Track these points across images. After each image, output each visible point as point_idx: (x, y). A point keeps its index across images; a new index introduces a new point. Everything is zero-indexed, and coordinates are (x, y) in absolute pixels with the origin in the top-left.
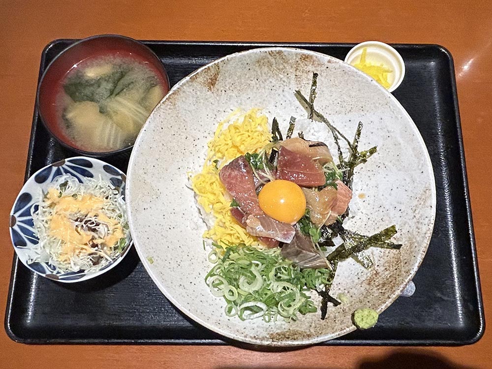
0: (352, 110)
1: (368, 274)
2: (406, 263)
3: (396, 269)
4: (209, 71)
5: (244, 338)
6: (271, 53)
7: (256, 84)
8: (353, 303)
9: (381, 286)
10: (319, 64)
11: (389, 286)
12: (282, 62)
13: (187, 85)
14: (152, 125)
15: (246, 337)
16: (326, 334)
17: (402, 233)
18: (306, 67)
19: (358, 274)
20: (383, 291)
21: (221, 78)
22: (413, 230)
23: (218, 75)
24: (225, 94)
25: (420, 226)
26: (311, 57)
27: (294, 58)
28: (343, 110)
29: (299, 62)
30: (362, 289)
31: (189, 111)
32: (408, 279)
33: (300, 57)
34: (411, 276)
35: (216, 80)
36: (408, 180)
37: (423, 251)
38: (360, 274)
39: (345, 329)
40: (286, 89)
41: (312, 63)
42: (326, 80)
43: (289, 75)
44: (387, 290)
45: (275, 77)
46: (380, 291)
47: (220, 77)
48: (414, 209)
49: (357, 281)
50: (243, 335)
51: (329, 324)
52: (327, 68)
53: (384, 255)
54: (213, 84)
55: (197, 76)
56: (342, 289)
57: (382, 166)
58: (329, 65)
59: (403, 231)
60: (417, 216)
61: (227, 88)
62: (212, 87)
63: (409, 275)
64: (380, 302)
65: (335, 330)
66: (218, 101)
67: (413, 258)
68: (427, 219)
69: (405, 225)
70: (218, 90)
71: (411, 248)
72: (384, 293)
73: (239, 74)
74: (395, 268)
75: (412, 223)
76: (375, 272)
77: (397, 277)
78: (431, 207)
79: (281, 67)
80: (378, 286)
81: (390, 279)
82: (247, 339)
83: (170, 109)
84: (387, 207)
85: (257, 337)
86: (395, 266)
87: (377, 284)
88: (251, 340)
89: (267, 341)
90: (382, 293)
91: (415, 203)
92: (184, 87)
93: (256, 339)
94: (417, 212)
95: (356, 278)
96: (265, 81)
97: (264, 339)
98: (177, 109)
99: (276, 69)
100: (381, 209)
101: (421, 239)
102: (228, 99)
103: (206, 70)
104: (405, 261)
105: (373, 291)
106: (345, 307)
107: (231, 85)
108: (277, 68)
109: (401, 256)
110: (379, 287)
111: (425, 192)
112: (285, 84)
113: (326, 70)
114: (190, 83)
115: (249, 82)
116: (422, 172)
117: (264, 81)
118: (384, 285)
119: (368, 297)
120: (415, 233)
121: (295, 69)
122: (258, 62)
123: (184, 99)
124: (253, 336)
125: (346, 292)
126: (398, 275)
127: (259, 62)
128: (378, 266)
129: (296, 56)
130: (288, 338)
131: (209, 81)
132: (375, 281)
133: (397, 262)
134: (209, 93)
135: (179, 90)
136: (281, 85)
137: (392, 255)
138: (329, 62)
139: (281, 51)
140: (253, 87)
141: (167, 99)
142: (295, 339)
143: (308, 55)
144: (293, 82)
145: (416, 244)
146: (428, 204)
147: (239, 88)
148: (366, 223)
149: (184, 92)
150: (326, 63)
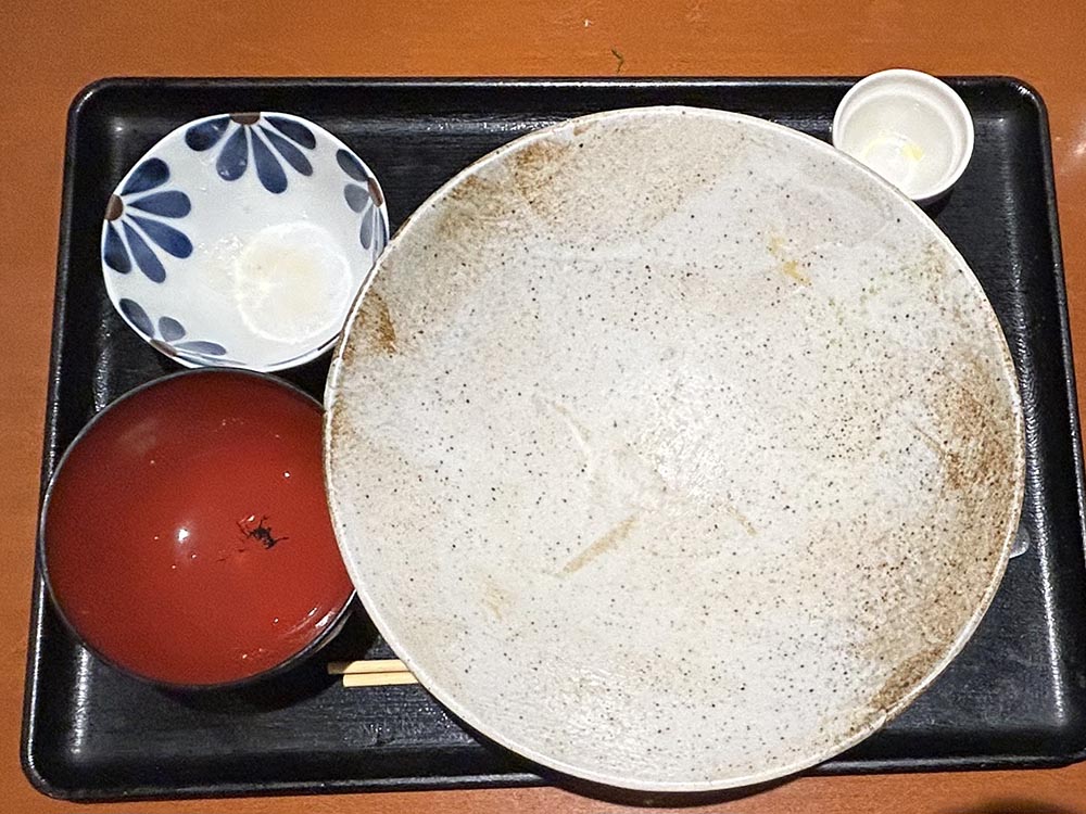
0: (683, 195)
1: (941, 471)
2: (992, 402)
3: (983, 425)
4: (366, 318)
6: (456, 194)
7: (468, 274)
8: (958, 539)
9: (981, 474)
10: (560, 151)
11: (995, 464)
12: (487, 196)
13: (347, 376)
15: (837, 741)
16: (961, 626)
17: (942, 355)
18: (538, 173)
19: (922, 483)
21: (397, 313)
22: (959, 336)
23: (387, 311)
24: (425, 337)
25: (965, 319)
28: (665, 205)
29: (520, 172)
30: (951, 503)
33: (514, 162)
35: (390, 324)
36: (882, 252)
37: (1006, 360)
38: (925, 481)
40: (529, 240)
41: (546, 158)
42: (595, 170)
43: (518, 211)
45: (493, 234)
47: (393, 314)
48: (931, 295)
49: (930, 497)
52: (581, 146)
53: (942, 417)
54: (390, 337)
56: (916, 531)
57: (813, 259)
59: (943, 350)
60: (948, 306)
61: (420, 322)
62: (392, 343)
63: (1015, 419)
64: (1003, 501)
65: (969, 607)
66: (422, 361)
67: (997, 384)
68: (971, 299)
69: (935, 336)
70: (406, 341)
71: (979, 368)
72: (997, 481)
74: (980, 424)
75: (947, 324)
76: (950, 457)
77: (996, 437)
78: (961, 271)
79: (491, 207)
80: (976, 476)
81: (987, 450)
82: (843, 744)
83: (351, 448)
84: (879, 328)
85: (855, 727)
86: (978, 421)
87: (969, 475)
88: (850, 739)
90: (992, 484)
91: (925, 284)
92: (346, 384)
93: (858, 731)
94: (941, 298)
95: (925, 491)
96: (479, 255)
97: (870, 720)
98: (364, 437)
99: (483, 217)
100: (871, 339)
101: (988, 341)
102: (438, 343)
103: (360, 319)
104: (989, 399)
106: (951, 558)
107: (422, 312)
108: (486, 215)
109: (974, 396)
110: (979, 479)
111: (929, 252)
112: (521, 233)
113: (581, 152)
114: (351, 369)
115: (451, 281)
116: (899, 220)
117: (478, 258)
118: (984, 467)
119: (976, 509)
120: (967, 339)
121: (520, 192)
125: (928, 529)
126: (996, 433)
127: (443, 227)
128: (946, 442)
129: (507, 165)
131: (379, 335)
132: (962, 473)
133: (975, 411)
134: (396, 358)
135: (341, 398)
136: (515, 240)
137: (957, 406)
138: (577, 132)
139: (472, 176)
140: (466, 283)
141: (333, 433)
142: (920, 678)
143: (530, 147)
144: (532, 218)
145: (984, 357)
146: (951, 269)
147: (441, 308)
148: (863, 383)
149: (352, 394)
150: (572, 138)
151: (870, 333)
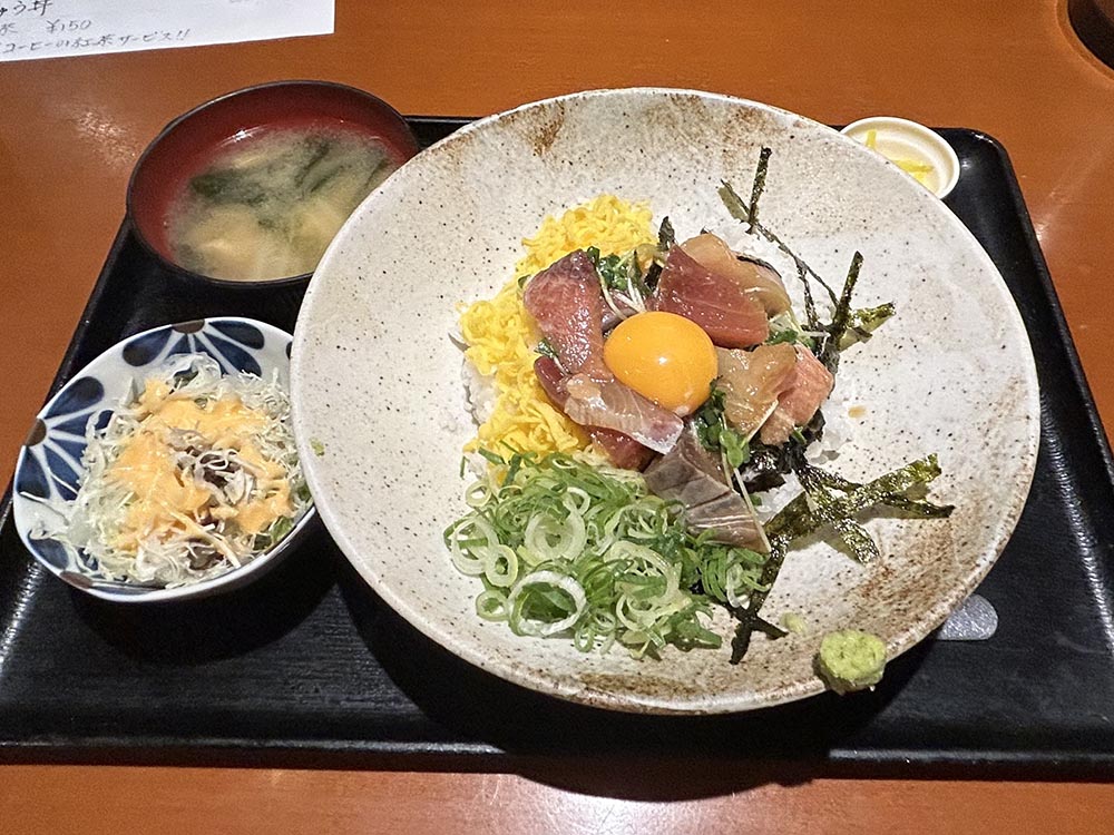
0: (842, 229)
1: (865, 576)
2: (965, 544)
3: (939, 559)
4: (542, 113)
5: (509, 670)
6: (676, 99)
7: (639, 160)
8: (820, 633)
9: (896, 597)
10: (774, 130)
11: (919, 596)
12: (696, 120)
13: (491, 130)
14: (400, 190)
15: (515, 666)
16: (739, 691)
17: (954, 483)
18: (747, 134)
19: (838, 575)
20: (902, 607)
21: (566, 135)
22: (982, 474)
23: (561, 126)
24: (570, 169)
25: (1000, 462)
26: (760, 113)
27: (724, 112)
28: (822, 228)
29: (734, 122)
30: (846, 605)
31: (487, 186)
32: (970, 578)
33: (735, 111)
34: (977, 570)
35: (554, 135)
36: (969, 368)
37: (1009, 516)
38: (842, 576)
39: (792, 684)
40: (702, 177)
41: (759, 127)
42: (788, 163)
43: (710, 149)
44: (913, 604)
45: (680, 150)
46: (895, 606)
47: (563, 132)
48: (985, 428)
49: (833, 589)
50: (508, 661)
51: (749, 673)
52: (792, 137)
53: (907, 534)
54: (547, 144)
55: (516, 117)
56: (792, 606)
57: (907, 345)
58: (799, 133)
59: (958, 479)
60: (993, 443)
61: (576, 157)
62: (544, 148)
63: (972, 569)
64: (894, 628)
65: (763, 684)
66: (553, 180)
67: (983, 530)
68: (1019, 446)
69: (961, 464)
70: (555, 157)
71: (978, 509)
72: (905, 610)
73: (603, 132)
74: (936, 557)
75: (980, 459)
76: (884, 570)
77: (941, 575)
78: (1028, 418)
79: (694, 130)
80: (890, 597)
81: (922, 582)
82: (517, 673)
83: (445, 168)
84: (918, 433)
85: (545, 671)
86: (937, 554)
87: (886, 593)
88: (527, 676)
89: (572, 685)
90: (899, 610)
91: (988, 414)
92: (485, 132)
93: (543, 677)
94: (991, 434)
95: (834, 583)
96: (658, 156)
97: (564, 680)
98: (462, 173)
99: (682, 132)
100: (903, 438)
101: (1005, 489)
102: (575, 182)
103: (537, 110)
104: (963, 540)
105: (875, 608)
106: (797, 642)
107: (585, 153)
108: (686, 132)
109: (952, 532)
110: (891, 600)
111: (1012, 388)
112: (699, 167)
113: (789, 142)
114: (499, 129)
115: (622, 153)
116: (1004, 347)
117: (655, 156)
118: (905, 593)
119: (863, 621)
120: (987, 478)
121: (724, 137)
122: (647, 113)
123: (479, 157)
124: (534, 667)
125: (804, 611)
126: (944, 571)
127: (649, 113)
128: (892, 556)
129: (728, 110)
130: (631, 689)
131: (540, 133)
132: (881, 588)
133: (942, 545)
134: (536, 159)
135: (473, 136)
136: (692, 169)
137: (930, 531)
138: (797, 125)
139: (697, 97)
140: (632, 165)
141: (442, 146)
142: (649, 694)
143: (754, 109)
144: (717, 163)
145: (991, 502)
146: (1020, 411)
147: (600, 163)
148: (865, 469)
149: (482, 142)
150: (790, 127)
151: (906, 433)
